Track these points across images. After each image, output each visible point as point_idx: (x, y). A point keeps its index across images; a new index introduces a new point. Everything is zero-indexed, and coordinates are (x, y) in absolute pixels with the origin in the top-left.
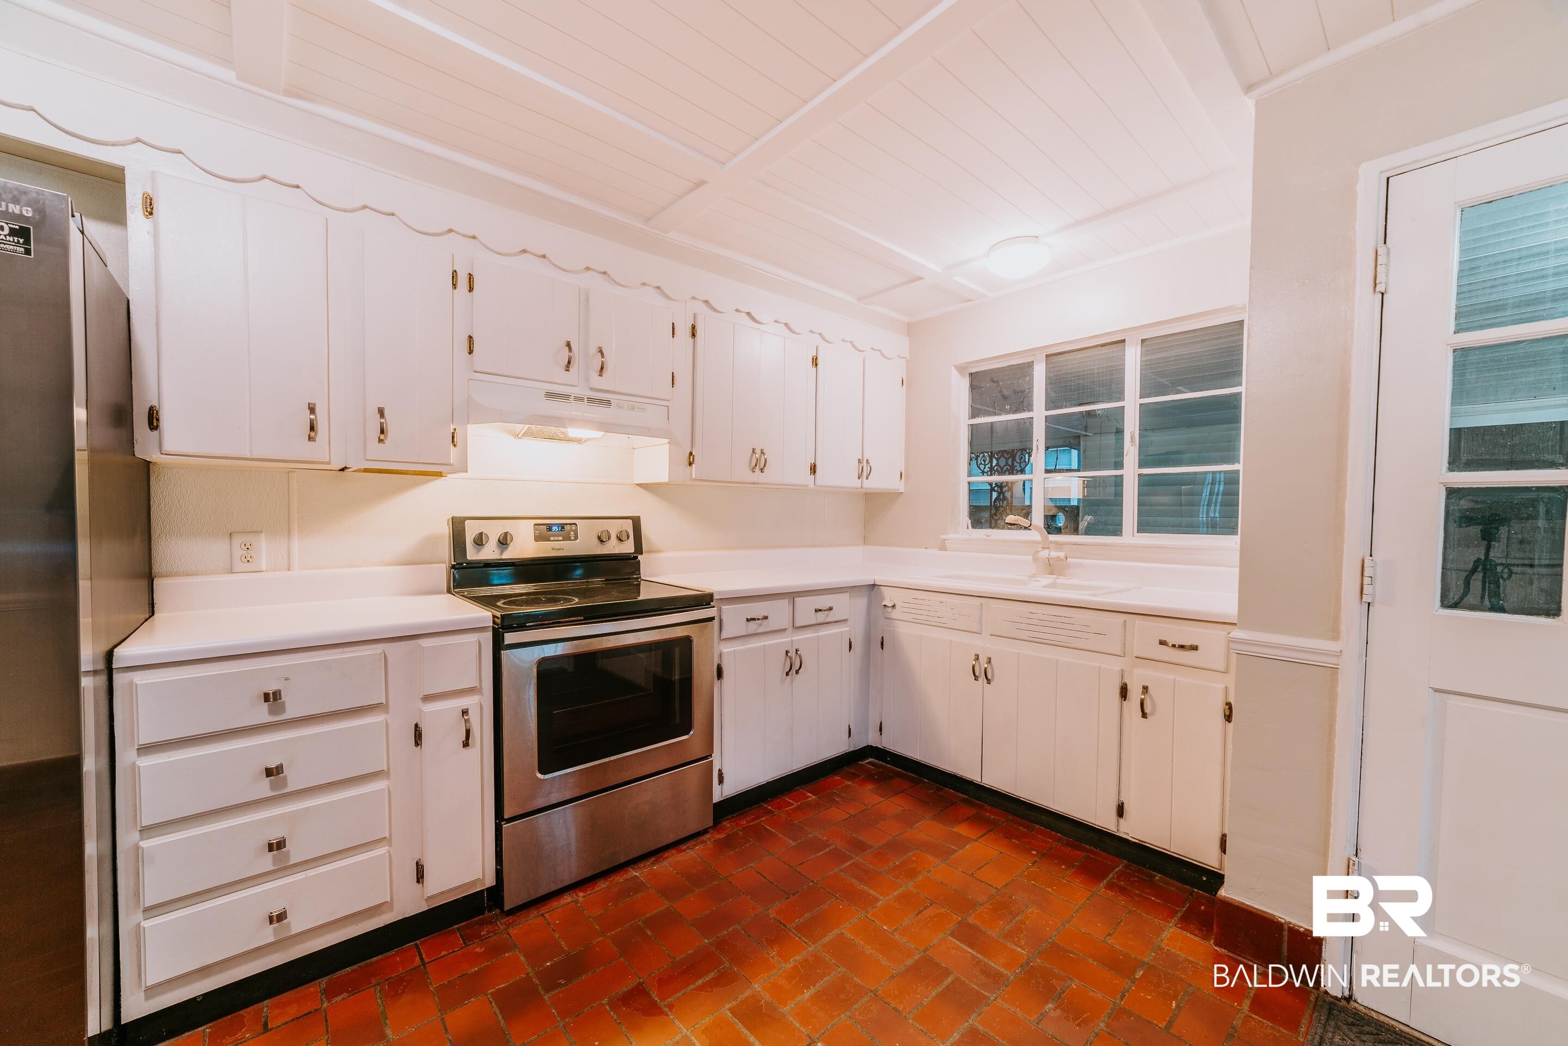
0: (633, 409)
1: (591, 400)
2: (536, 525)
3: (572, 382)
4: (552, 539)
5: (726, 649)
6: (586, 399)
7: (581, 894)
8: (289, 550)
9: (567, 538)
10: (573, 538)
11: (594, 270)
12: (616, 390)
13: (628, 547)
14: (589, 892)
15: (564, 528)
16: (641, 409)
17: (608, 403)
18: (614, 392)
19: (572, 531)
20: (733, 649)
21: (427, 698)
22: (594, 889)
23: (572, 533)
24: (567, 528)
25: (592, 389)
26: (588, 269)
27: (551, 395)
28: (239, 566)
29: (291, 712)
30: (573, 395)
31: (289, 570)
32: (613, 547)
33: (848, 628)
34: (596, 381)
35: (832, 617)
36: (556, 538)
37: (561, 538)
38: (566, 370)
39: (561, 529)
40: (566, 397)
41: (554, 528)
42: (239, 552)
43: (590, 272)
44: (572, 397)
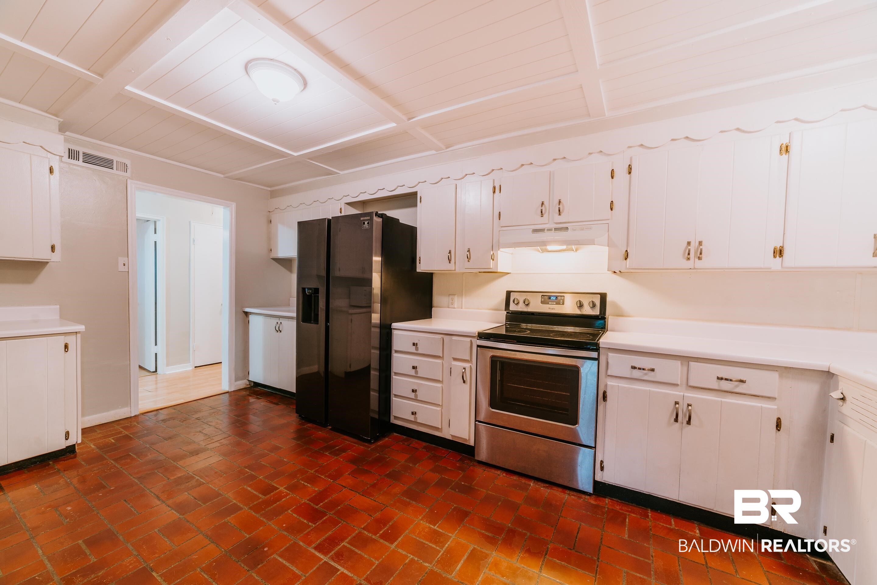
0: (582, 229)
1: (556, 229)
2: (542, 296)
3: (545, 222)
4: (550, 303)
5: (611, 383)
6: (553, 229)
7: (504, 475)
8: (462, 301)
9: (558, 303)
10: (561, 304)
11: (558, 159)
12: (570, 221)
13: (597, 312)
14: (507, 476)
15: (557, 298)
16: (588, 228)
17: (567, 229)
18: (569, 222)
19: (561, 299)
20: (617, 384)
21: (455, 359)
22: (510, 476)
23: (561, 301)
24: (559, 298)
25: (557, 223)
26: (555, 160)
27: (535, 231)
28: (451, 306)
29: (420, 351)
30: (546, 229)
31: (462, 308)
32: (587, 311)
33: (776, 407)
34: (558, 219)
35: (741, 388)
36: (552, 303)
37: (555, 303)
38: (541, 217)
39: (556, 298)
40: (542, 230)
41: (552, 298)
42: (451, 301)
43: (557, 161)
44: (546, 230)
